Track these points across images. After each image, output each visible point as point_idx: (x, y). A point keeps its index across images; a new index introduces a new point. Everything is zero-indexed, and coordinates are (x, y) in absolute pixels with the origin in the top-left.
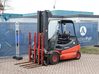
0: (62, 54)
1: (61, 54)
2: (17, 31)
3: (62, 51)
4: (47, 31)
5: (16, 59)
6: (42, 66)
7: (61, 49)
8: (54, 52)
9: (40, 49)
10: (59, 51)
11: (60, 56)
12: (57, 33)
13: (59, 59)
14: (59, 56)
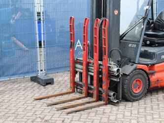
0: (156, 72)
1: (152, 74)
2: (39, 14)
3: (156, 65)
4: (116, 12)
5: (39, 83)
6: (106, 104)
7: (154, 61)
8: (136, 69)
9: (100, 62)
10: (147, 65)
11: (151, 79)
12: (144, 18)
13: (149, 85)
14: (149, 80)
